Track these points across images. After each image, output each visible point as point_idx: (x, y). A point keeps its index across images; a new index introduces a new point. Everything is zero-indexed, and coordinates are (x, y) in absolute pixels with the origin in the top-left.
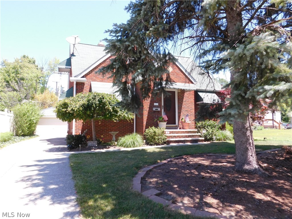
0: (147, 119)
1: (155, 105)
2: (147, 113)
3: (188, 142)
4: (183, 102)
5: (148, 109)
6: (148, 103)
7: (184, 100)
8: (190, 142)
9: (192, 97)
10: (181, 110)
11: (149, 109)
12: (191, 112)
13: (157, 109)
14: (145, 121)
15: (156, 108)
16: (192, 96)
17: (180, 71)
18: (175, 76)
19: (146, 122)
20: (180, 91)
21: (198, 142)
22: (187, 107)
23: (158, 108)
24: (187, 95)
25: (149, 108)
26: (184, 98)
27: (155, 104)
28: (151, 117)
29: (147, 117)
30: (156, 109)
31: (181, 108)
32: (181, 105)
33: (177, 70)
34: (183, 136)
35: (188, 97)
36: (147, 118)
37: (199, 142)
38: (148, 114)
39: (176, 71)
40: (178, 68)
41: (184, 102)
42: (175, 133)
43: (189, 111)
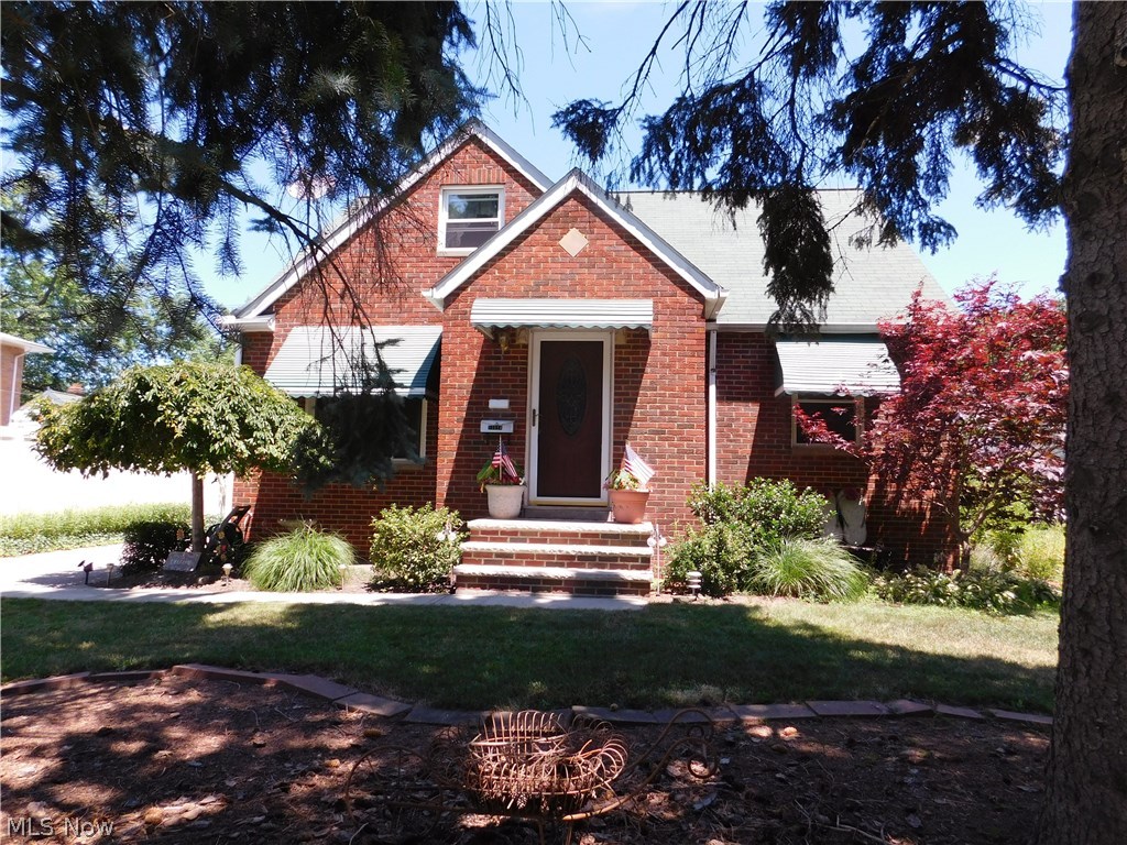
0: (453, 472)
1: (495, 409)
2: (455, 444)
3: (556, 589)
4: (638, 388)
5: (459, 428)
6: (461, 398)
7: (646, 382)
8: (564, 590)
9: (691, 366)
10: (627, 431)
11: (465, 426)
12: (681, 439)
13: (499, 427)
14: (444, 478)
15: (493, 423)
16: (694, 360)
17: (629, 243)
18: (599, 271)
19: (450, 483)
20: (622, 342)
21: (614, 593)
22: (662, 414)
23: (500, 423)
24: (664, 354)
25: (465, 420)
26: (648, 370)
27: (494, 404)
28: (471, 461)
29: (456, 460)
30: (490, 427)
31: (627, 419)
32: (627, 406)
33: (613, 243)
34: (551, 556)
35: (669, 366)
36: (452, 464)
37: (622, 593)
38: (458, 449)
39: (605, 248)
40: (617, 232)
41: (645, 389)
42: (528, 538)
43: (670, 433)
